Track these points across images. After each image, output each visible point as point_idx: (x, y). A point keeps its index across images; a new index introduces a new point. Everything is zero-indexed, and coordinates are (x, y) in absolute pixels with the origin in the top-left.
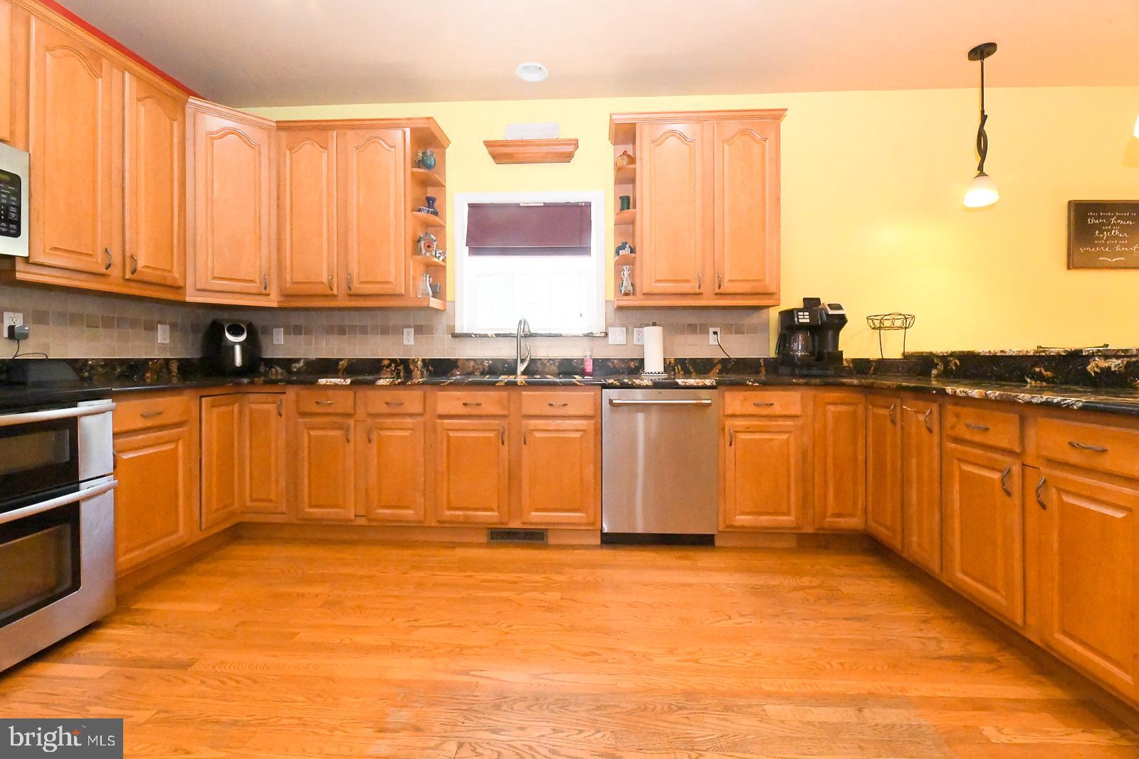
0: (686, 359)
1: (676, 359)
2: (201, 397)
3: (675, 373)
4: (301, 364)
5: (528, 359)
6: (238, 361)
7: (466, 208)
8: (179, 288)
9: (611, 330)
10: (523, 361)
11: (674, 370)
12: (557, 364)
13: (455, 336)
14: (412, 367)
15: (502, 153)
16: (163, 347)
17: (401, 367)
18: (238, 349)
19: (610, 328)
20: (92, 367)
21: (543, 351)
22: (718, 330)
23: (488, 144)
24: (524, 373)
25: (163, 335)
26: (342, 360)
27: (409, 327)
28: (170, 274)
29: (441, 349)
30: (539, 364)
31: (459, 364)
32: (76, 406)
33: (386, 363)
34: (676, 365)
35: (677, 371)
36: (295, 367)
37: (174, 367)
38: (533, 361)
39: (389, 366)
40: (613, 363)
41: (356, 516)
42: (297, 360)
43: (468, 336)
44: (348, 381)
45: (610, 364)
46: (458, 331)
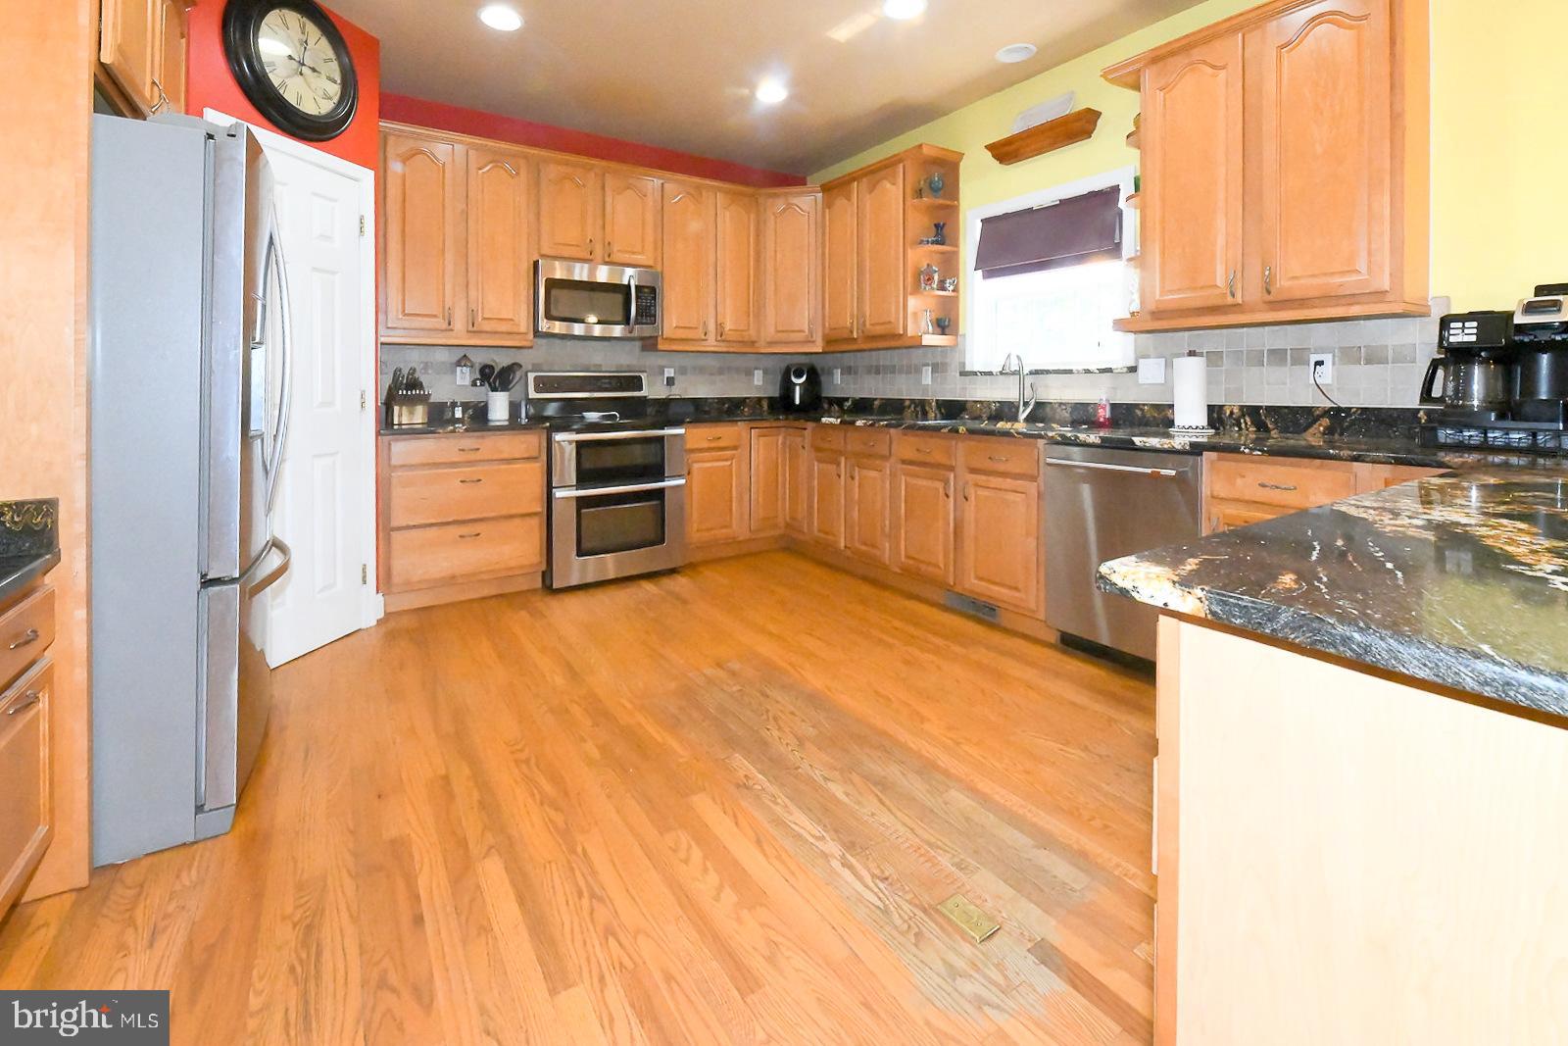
0: (1261, 407)
1: (1242, 408)
2: (751, 428)
3: (1240, 429)
4: (850, 403)
5: (1032, 402)
6: (797, 402)
7: (979, 225)
8: (753, 343)
9: (1143, 364)
10: (1026, 404)
11: (1239, 425)
12: (1069, 410)
13: (963, 374)
14: (927, 408)
15: (1007, 152)
16: (758, 388)
17: (919, 409)
18: (798, 388)
19: (1141, 360)
20: (711, 403)
21: (1056, 392)
22: (1327, 358)
23: (990, 148)
24: (1027, 420)
25: (758, 378)
26: (876, 399)
27: (928, 365)
28: (747, 333)
29: (954, 391)
30: (1048, 409)
31: (968, 406)
32: (663, 429)
33: (907, 403)
34: (1243, 416)
35: (1243, 426)
36: (848, 404)
37: (765, 405)
38: (1039, 405)
39: (909, 407)
40: (1142, 410)
41: (845, 547)
42: (847, 399)
43: (975, 373)
44: (839, 420)
45: (1139, 413)
46: (968, 369)
